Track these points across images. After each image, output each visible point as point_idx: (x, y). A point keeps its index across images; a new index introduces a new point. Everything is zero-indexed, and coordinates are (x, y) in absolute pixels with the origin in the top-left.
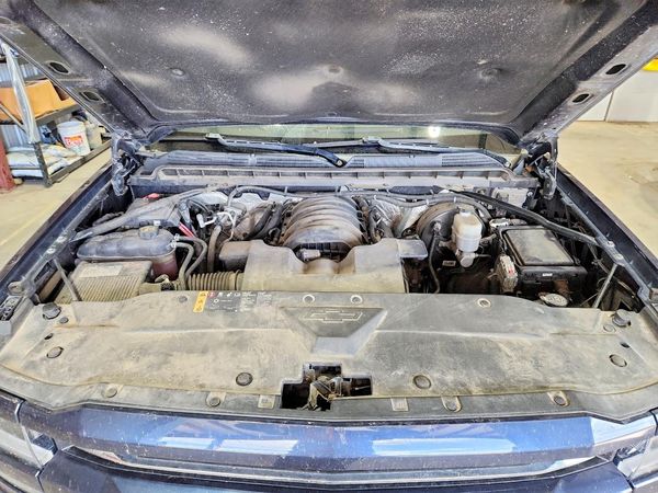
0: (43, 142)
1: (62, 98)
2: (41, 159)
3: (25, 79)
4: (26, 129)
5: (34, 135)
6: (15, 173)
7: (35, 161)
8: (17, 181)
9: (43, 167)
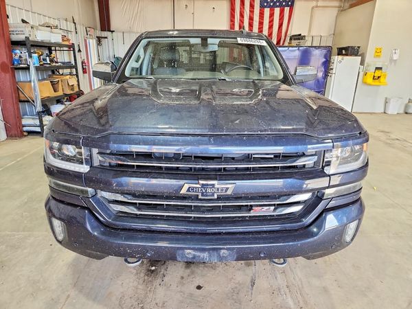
0: (43, 112)
1: (55, 91)
2: (41, 121)
3: (39, 80)
4: (35, 105)
5: (39, 108)
6: (25, 129)
7: (37, 122)
8: (25, 134)
9: (42, 126)
